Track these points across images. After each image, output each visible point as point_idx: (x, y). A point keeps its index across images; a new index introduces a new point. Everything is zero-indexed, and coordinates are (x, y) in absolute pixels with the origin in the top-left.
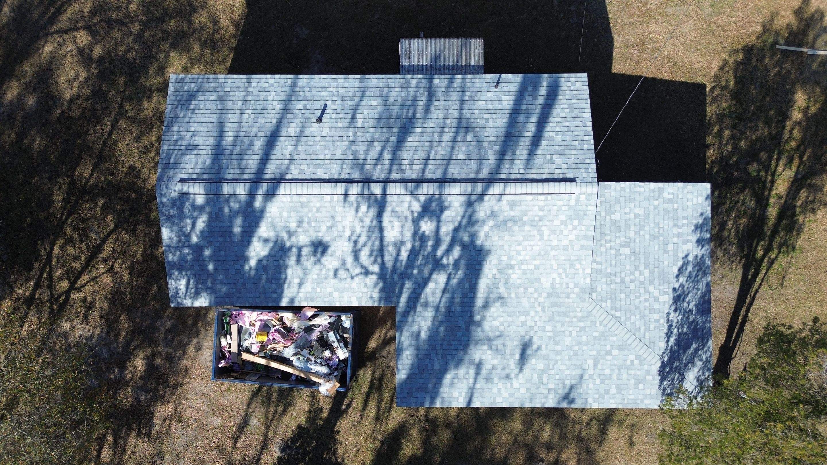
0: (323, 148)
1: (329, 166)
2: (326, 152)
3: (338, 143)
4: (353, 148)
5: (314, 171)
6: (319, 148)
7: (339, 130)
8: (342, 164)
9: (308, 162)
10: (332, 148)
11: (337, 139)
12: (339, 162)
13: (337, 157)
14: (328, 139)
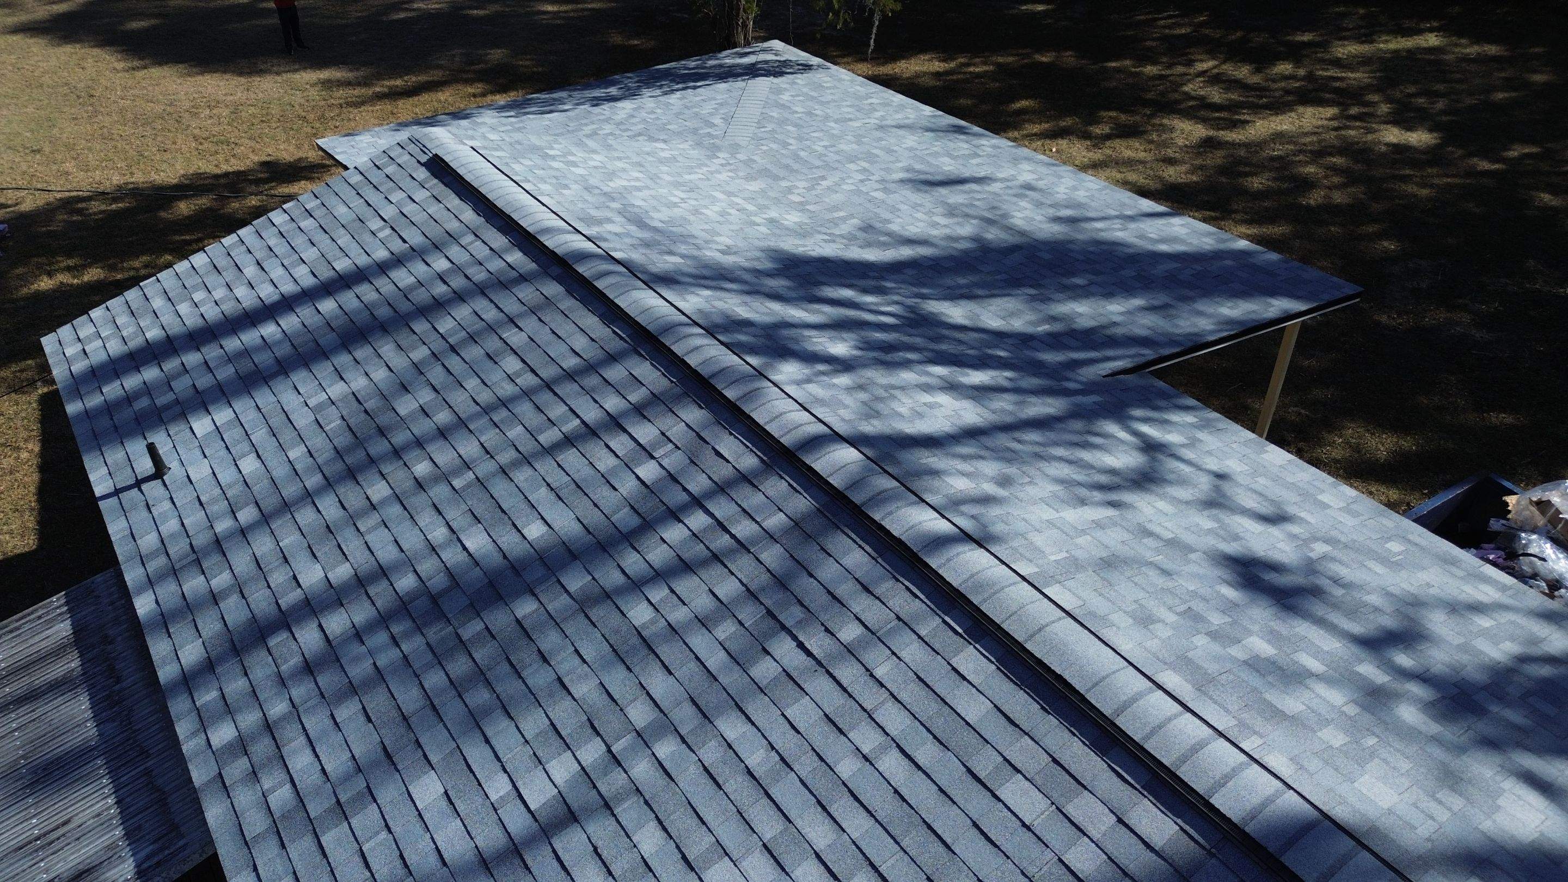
0: (842, 807)
1: (911, 693)
2: (847, 767)
3: (757, 758)
4: (732, 679)
5: (995, 729)
6: (857, 824)
7: (681, 822)
8: (850, 650)
9: (977, 802)
10: (806, 765)
11: (736, 784)
12: (848, 673)
13: (832, 700)
14: (769, 826)
